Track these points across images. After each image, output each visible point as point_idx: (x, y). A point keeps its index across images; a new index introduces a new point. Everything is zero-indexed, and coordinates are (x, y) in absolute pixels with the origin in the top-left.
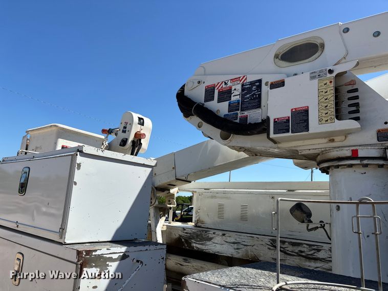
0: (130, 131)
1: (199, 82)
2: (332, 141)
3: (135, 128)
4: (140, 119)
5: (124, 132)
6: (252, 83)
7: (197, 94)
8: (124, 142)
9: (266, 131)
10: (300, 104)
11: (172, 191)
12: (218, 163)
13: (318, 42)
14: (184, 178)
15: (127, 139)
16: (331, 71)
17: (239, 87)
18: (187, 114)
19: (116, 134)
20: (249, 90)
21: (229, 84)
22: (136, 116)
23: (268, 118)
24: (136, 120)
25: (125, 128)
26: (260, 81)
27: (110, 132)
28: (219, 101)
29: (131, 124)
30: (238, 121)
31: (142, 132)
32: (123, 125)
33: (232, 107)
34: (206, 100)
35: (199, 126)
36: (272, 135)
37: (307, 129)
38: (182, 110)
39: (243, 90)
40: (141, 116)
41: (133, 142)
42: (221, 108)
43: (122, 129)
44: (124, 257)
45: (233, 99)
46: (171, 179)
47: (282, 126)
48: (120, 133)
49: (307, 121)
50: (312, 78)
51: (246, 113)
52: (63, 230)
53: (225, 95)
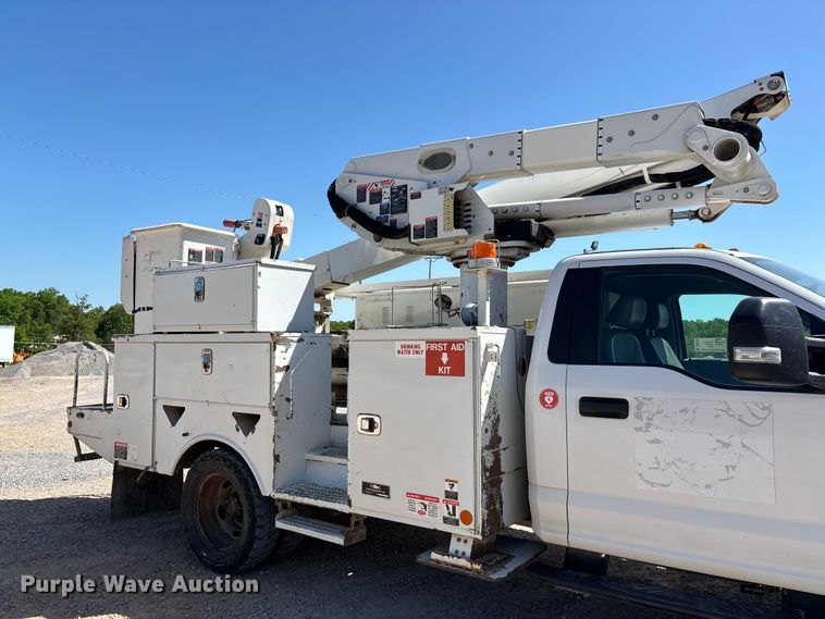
0: (267, 225)
1: (350, 181)
2: (458, 243)
3: (274, 220)
4: (278, 207)
5: (259, 225)
6: (400, 188)
7: (349, 193)
8: (260, 240)
9: (408, 235)
10: (431, 215)
11: (327, 297)
12: (378, 261)
13: (452, 154)
14: (341, 281)
15: (264, 236)
16: (451, 189)
17: (388, 190)
18: (340, 215)
19: (247, 228)
20: (397, 194)
21: (380, 186)
22: (273, 204)
23: (409, 225)
24: (274, 210)
25: (260, 220)
26: (406, 186)
27: (237, 224)
28: (371, 203)
29: (268, 216)
30: (388, 224)
31: (282, 225)
32: (257, 216)
33: (383, 210)
34: (359, 201)
35: (354, 226)
36: (413, 240)
37: (436, 235)
38: (335, 210)
39: (392, 194)
40: (279, 204)
41: (272, 238)
42: (373, 210)
43: (255, 221)
44: (300, 340)
45: (384, 201)
46: (326, 282)
47: (420, 233)
48: (253, 227)
49: (436, 229)
50: (440, 193)
51: (395, 217)
52: (254, 322)
53: (376, 197)
